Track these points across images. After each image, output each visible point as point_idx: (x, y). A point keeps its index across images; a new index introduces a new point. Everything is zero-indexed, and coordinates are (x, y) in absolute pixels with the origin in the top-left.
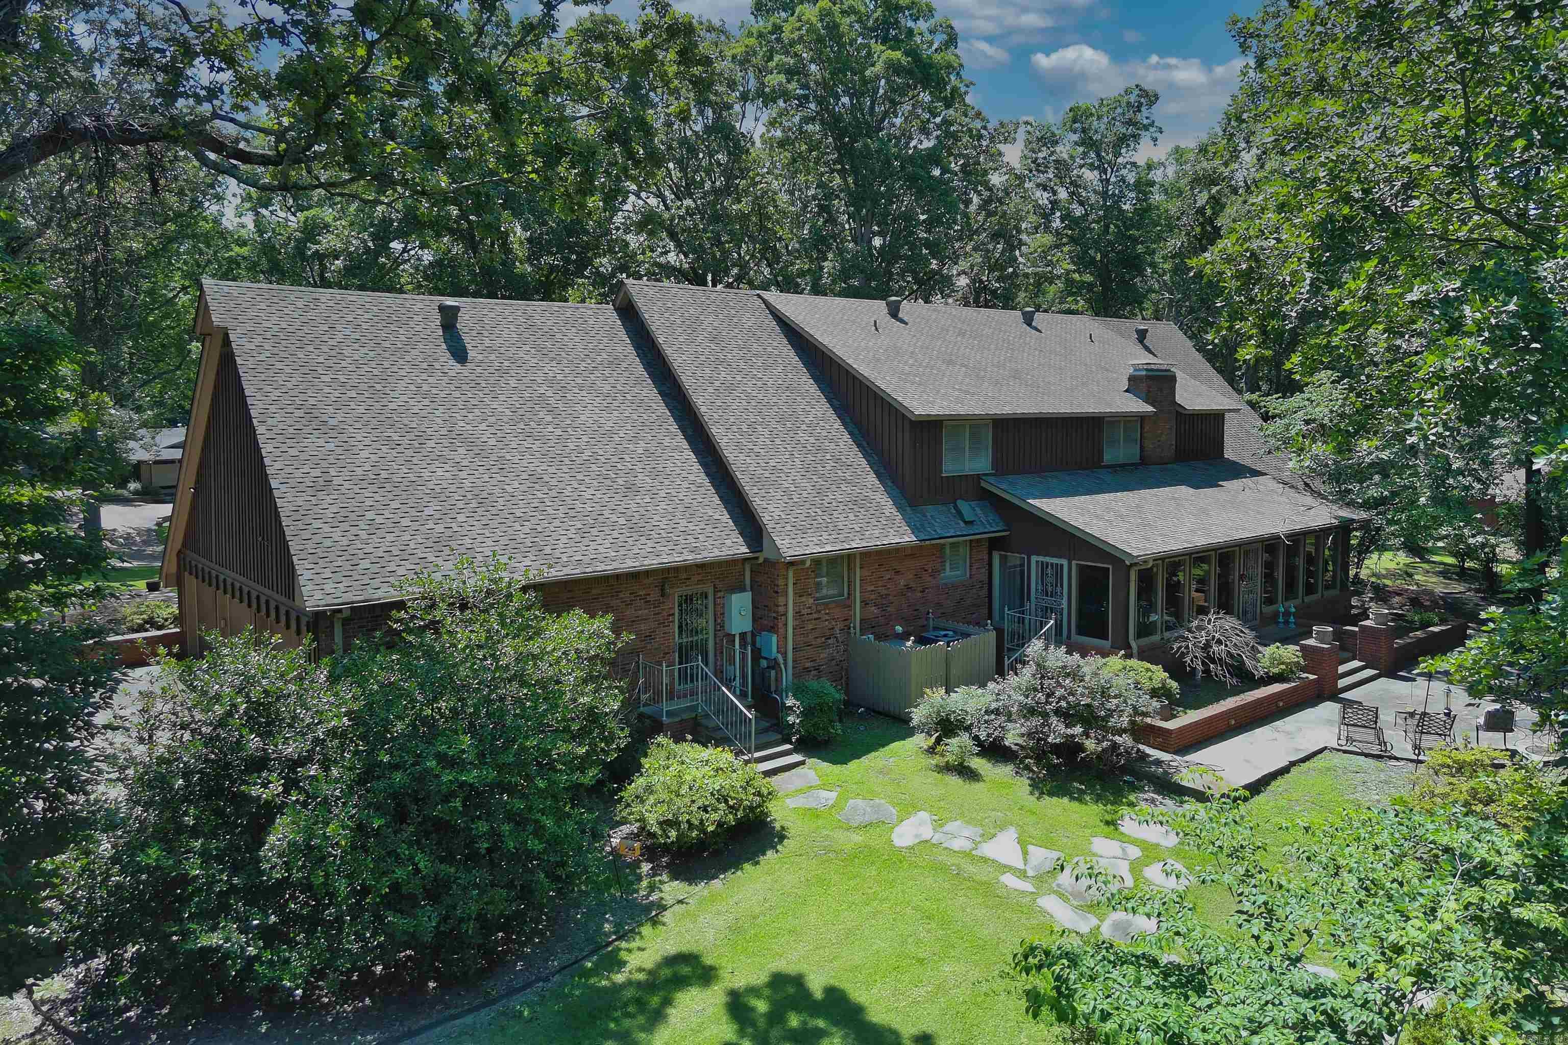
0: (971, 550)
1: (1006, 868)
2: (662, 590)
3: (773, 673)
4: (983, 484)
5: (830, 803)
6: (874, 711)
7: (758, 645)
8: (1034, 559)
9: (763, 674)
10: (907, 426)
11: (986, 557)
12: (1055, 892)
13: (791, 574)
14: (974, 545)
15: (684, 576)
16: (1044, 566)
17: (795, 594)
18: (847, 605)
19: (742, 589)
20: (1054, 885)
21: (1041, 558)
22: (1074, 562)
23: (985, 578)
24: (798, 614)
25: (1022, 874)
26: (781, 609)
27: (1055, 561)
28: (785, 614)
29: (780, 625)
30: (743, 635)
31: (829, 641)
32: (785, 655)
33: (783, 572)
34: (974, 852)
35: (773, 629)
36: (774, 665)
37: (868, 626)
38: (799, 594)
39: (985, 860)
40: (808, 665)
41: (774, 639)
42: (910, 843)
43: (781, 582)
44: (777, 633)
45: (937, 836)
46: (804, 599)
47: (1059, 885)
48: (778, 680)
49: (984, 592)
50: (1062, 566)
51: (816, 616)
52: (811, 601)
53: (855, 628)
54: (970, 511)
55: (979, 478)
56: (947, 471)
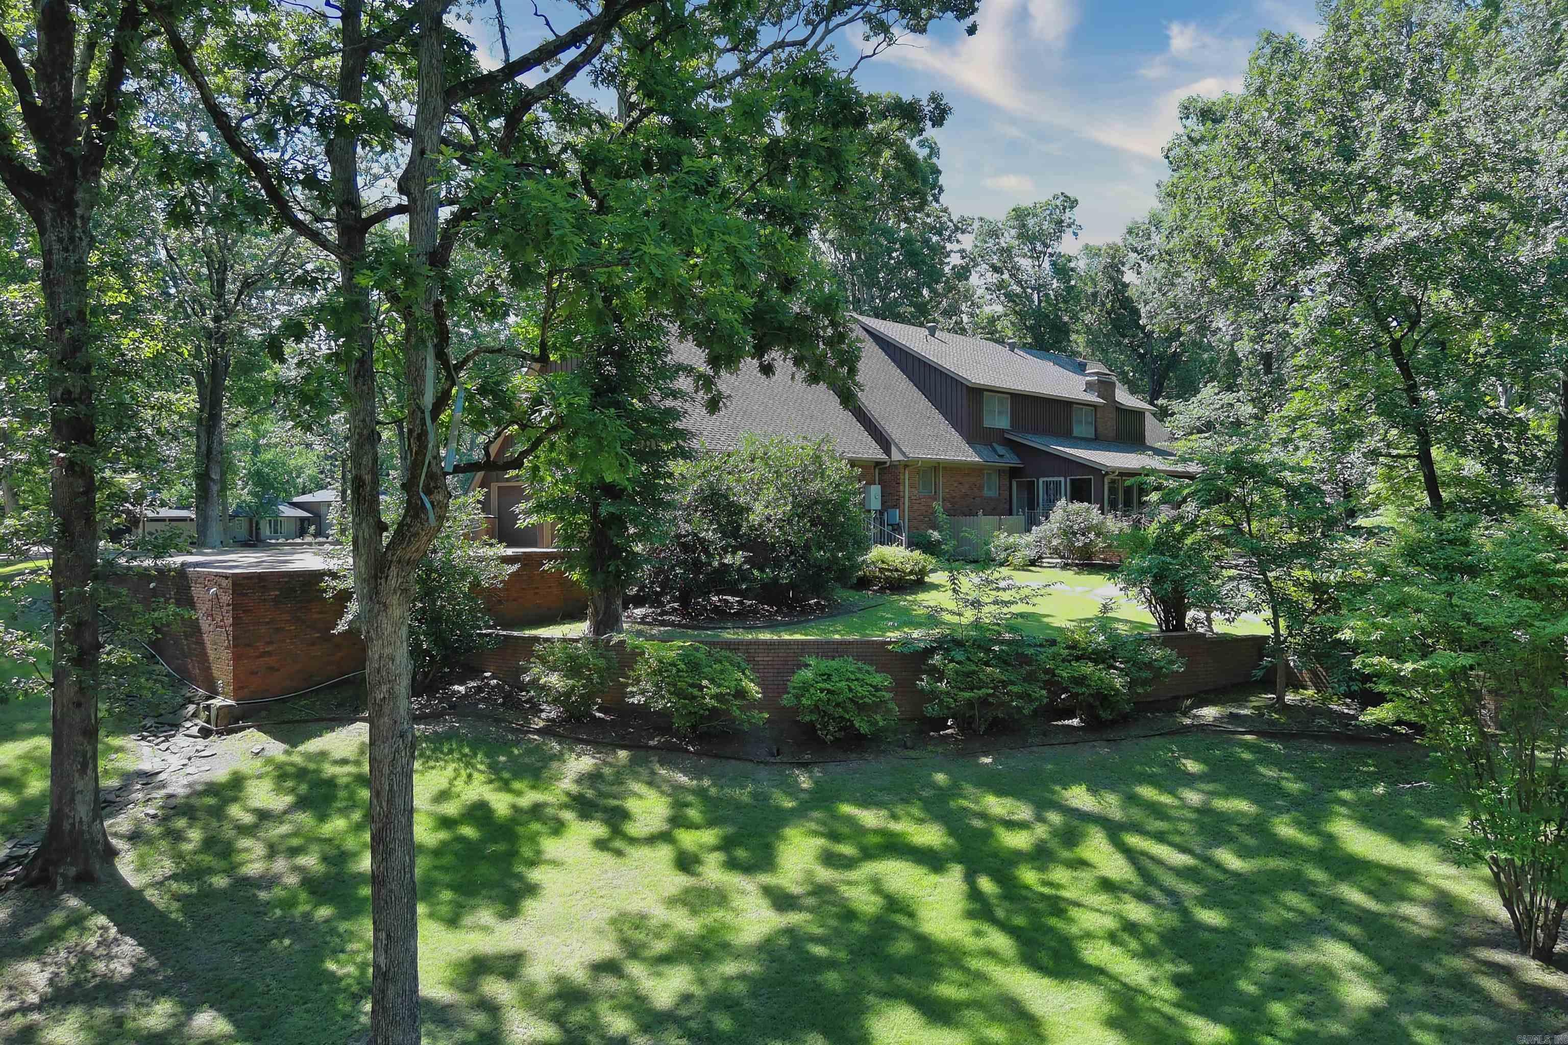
0: (1000, 476)
4: (1006, 436)
7: (885, 518)
8: (1041, 480)
10: (965, 391)
11: (1008, 482)
13: (908, 473)
14: (1000, 472)
16: (1047, 484)
17: (909, 485)
18: (935, 498)
19: (874, 483)
21: (1046, 479)
22: (1068, 479)
23: (1007, 496)
24: (911, 498)
26: (901, 494)
27: (1055, 479)
28: (904, 497)
29: (900, 503)
30: (876, 511)
31: (926, 519)
33: (903, 471)
35: (895, 506)
36: (897, 528)
38: (911, 487)
41: (896, 512)
43: (901, 477)
44: (898, 508)
46: (913, 490)
50: (1060, 481)
51: (919, 500)
52: (917, 491)
54: (1001, 450)
55: (1003, 431)
56: (987, 424)
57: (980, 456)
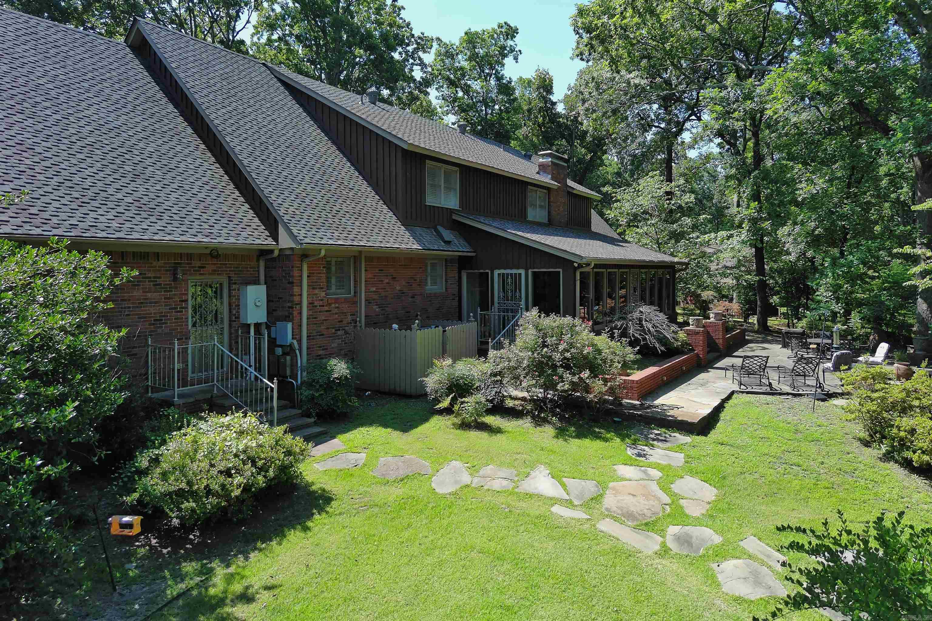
0: (446, 268)
1: (554, 501)
2: (175, 274)
3: (288, 358)
4: (455, 217)
5: (361, 463)
6: (381, 393)
7: (273, 336)
8: (496, 272)
9: (278, 361)
10: (399, 155)
11: (457, 275)
12: (607, 516)
13: (305, 267)
14: (448, 261)
15: (197, 263)
16: (503, 277)
17: (308, 286)
18: (354, 302)
19: (256, 282)
20: (603, 510)
21: (502, 271)
22: (530, 271)
23: (456, 291)
24: (311, 304)
25: (569, 504)
26: (296, 299)
27: (514, 271)
28: (300, 303)
29: (295, 313)
30: (257, 326)
31: (339, 333)
32: (300, 342)
33: (297, 264)
34: (516, 490)
35: (288, 318)
36: (289, 350)
37: (372, 322)
38: (312, 287)
39: (530, 496)
40: (321, 352)
41: (290, 326)
42: (451, 489)
43: (296, 273)
44: (291, 321)
45: (476, 480)
46: (316, 291)
47: (607, 509)
48: (294, 365)
49: (455, 303)
50: (520, 274)
51: (326, 308)
52: (323, 294)
53: (360, 322)
54: (447, 235)
55: (451, 211)
56: (430, 200)
57: (419, 242)
